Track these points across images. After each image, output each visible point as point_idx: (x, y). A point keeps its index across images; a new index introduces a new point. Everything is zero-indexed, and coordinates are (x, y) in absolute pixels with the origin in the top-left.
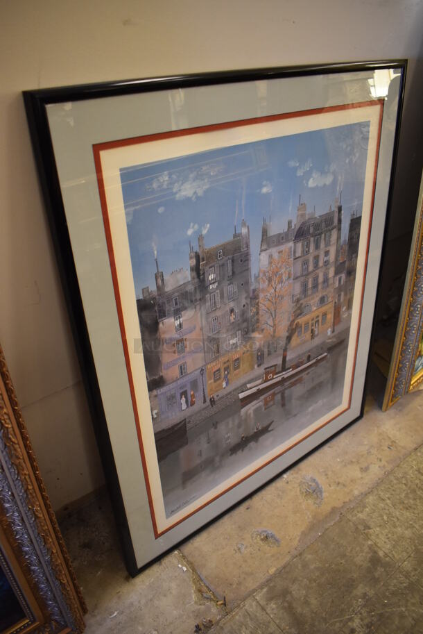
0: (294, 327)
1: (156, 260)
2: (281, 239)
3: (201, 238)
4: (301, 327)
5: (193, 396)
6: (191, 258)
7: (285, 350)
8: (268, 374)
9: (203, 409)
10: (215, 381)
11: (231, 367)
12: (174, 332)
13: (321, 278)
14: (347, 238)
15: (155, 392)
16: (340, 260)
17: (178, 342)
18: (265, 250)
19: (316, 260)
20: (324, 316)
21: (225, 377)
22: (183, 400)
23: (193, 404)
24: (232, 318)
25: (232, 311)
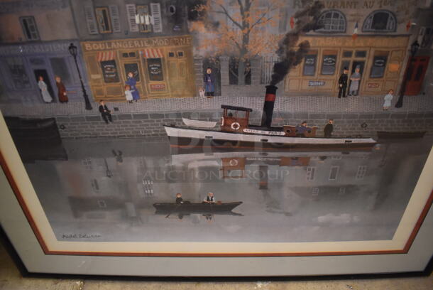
0: (296, 49)
4: (315, 57)
5: (61, 87)
7: (271, 90)
8: (228, 118)
9: (89, 118)
10: (108, 81)
11: (143, 69)
20: (381, 59)
21: (131, 84)
22: (42, 84)
23: (64, 100)
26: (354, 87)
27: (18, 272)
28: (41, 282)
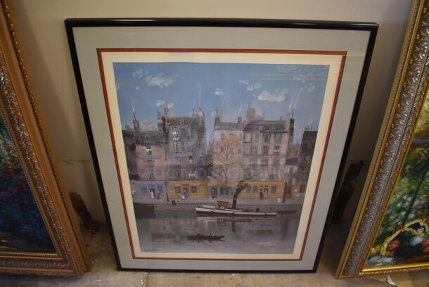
0: (243, 184)
1: (134, 113)
2: (231, 126)
3: (166, 110)
4: (250, 187)
5: (159, 194)
6: (159, 119)
7: (235, 197)
8: (220, 205)
9: (167, 204)
10: (176, 192)
11: (189, 190)
12: (146, 154)
13: (271, 162)
14: (300, 143)
15: (133, 181)
16: (292, 156)
17: (149, 161)
18: (218, 130)
19: (266, 149)
20: (274, 188)
21: (185, 194)
22: (152, 193)
23: (159, 198)
24: (191, 161)
25: (191, 157)
26: (265, 196)
27: (116, 266)
28: (127, 273)
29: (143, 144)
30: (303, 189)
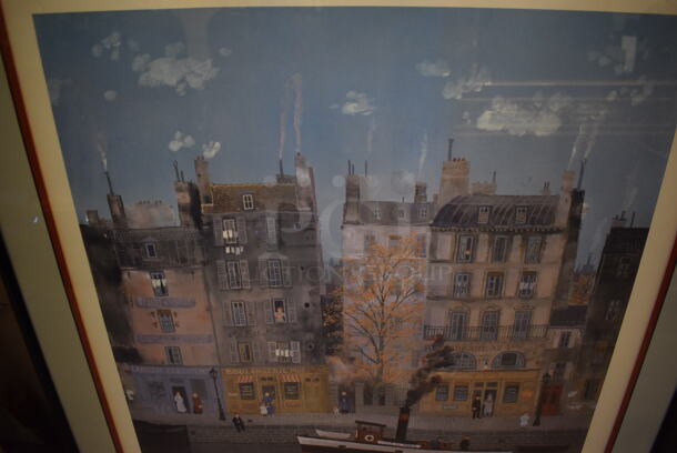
0: (428, 380)
1: (107, 173)
2: (390, 214)
3: (200, 162)
4: (447, 387)
5: (197, 401)
6: (179, 190)
7: (405, 411)
8: (363, 432)
9: (221, 427)
10: (244, 398)
11: (279, 391)
12: (152, 294)
13: (507, 318)
14: (596, 263)
15: (126, 366)
16: (570, 300)
17: (161, 313)
18: (357, 223)
19: (495, 282)
20: (513, 389)
21: (266, 401)
22: (179, 399)
23: (198, 411)
24: (280, 315)
25: (279, 304)
26: (488, 409)
29: (140, 266)
30: (591, 391)
